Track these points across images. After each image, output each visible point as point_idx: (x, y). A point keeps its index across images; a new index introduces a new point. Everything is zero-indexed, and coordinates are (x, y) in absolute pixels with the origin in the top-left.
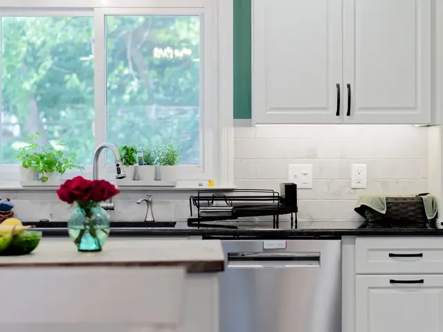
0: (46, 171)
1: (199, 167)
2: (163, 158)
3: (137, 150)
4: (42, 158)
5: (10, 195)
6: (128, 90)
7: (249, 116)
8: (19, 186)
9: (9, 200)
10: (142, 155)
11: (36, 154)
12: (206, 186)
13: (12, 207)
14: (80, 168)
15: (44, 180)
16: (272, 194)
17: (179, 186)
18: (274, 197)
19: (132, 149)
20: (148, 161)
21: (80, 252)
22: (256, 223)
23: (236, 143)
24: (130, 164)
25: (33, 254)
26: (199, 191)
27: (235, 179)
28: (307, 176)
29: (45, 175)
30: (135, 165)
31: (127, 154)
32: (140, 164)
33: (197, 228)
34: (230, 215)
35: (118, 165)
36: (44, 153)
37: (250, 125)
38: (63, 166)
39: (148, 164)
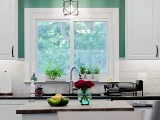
0: (54, 76)
1: (107, 74)
2: (94, 71)
3: (86, 69)
4: (53, 72)
5: (41, 85)
6: (61, 43)
7: (125, 57)
8: (44, 81)
9: (41, 86)
10: (87, 70)
11: (51, 70)
12: (109, 81)
13: (42, 89)
14: (66, 75)
15: (54, 79)
16: (133, 84)
17: (100, 81)
18: (133, 85)
19: (84, 68)
20: (89, 73)
21: (82, 105)
22: (127, 94)
23: (120, 66)
24: (83, 74)
25: (67, 106)
26: (107, 83)
27: (119, 78)
28: (145, 77)
29: (54, 77)
30: (85, 74)
31: (82, 70)
32: (87, 73)
33: (107, 96)
34: (118, 91)
35: (80, 74)
36: (54, 70)
37: (125, 60)
38: (60, 74)
39: (89, 74)
